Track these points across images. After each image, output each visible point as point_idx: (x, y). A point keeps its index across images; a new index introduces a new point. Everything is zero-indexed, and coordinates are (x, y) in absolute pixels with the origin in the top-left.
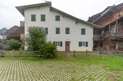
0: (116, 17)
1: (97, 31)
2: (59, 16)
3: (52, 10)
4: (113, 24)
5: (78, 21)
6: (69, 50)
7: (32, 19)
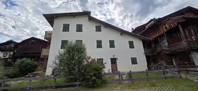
0: (163, 30)
1: (146, 44)
2: (101, 27)
3: (92, 19)
4: (161, 36)
5: (123, 32)
6: (117, 70)
7: (64, 28)
